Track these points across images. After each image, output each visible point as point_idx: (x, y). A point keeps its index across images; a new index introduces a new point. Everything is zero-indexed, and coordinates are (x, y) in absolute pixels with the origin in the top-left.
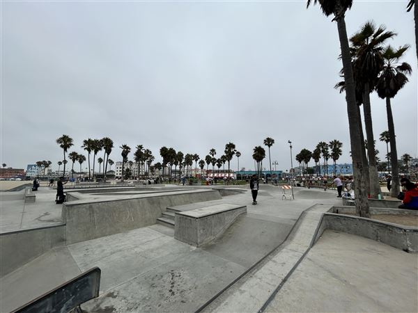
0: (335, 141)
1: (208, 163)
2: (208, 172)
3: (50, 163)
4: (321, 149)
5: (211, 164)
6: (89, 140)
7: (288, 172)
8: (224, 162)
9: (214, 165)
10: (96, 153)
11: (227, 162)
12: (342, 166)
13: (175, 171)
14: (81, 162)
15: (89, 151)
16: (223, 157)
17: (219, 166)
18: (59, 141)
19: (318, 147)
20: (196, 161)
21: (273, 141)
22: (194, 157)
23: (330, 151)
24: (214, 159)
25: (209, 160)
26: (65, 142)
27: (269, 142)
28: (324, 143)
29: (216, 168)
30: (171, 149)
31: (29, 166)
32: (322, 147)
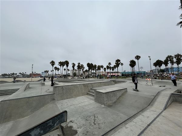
0: (178, 54)
1: (108, 69)
2: (108, 73)
3: (48, 71)
5: (109, 69)
6: (61, 62)
7: (149, 72)
8: (115, 68)
9: (110, 70)
10: (63, 67)
13: (93, 73)
14: (58, 71)
15: (61, 66)
16: (115, 66)
17: (113, 70)
18: (51, 63)
19: (167, 58)
20: (102, 68)
21: (140, 57)
22: (101, 66)
23: (175, 60)
24: (110, 67)
25: (108, 67)
26: (53, 63)
27: (138, 57)
28: (171, 56)
29: (111, 71)
30: (91, 64)
31: (42, 73)
32: (170, 58)
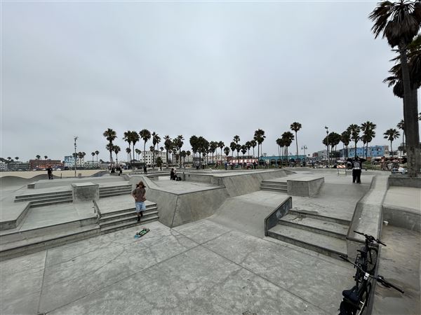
0: (368, 123)
1: (233, 150)
2: (231, 158)
3: (84, 154)
4: (352, 132)
5: (236, 150)
6: (129, 132)
7: (311, 156)
8: (249, 148)
9: (238, 151)
11: (252, 148)
12: (372, 149)
13: (200, 159)
14: (117, 152)
16: (248, 143)
17: (244, 152)
18: (105, 134)
19: (349, 129)
20: (221, 148)
21: (300, 126)
22: (219, 144)
23: (361, 134)
24: (239, 146)
25: (234, 146)
26: (110, 135)
27: (296, 126)
28: (356, 126)
29: (241, 154)
30: (201, 138)
31: (66, 157)
32: (354, 130)
